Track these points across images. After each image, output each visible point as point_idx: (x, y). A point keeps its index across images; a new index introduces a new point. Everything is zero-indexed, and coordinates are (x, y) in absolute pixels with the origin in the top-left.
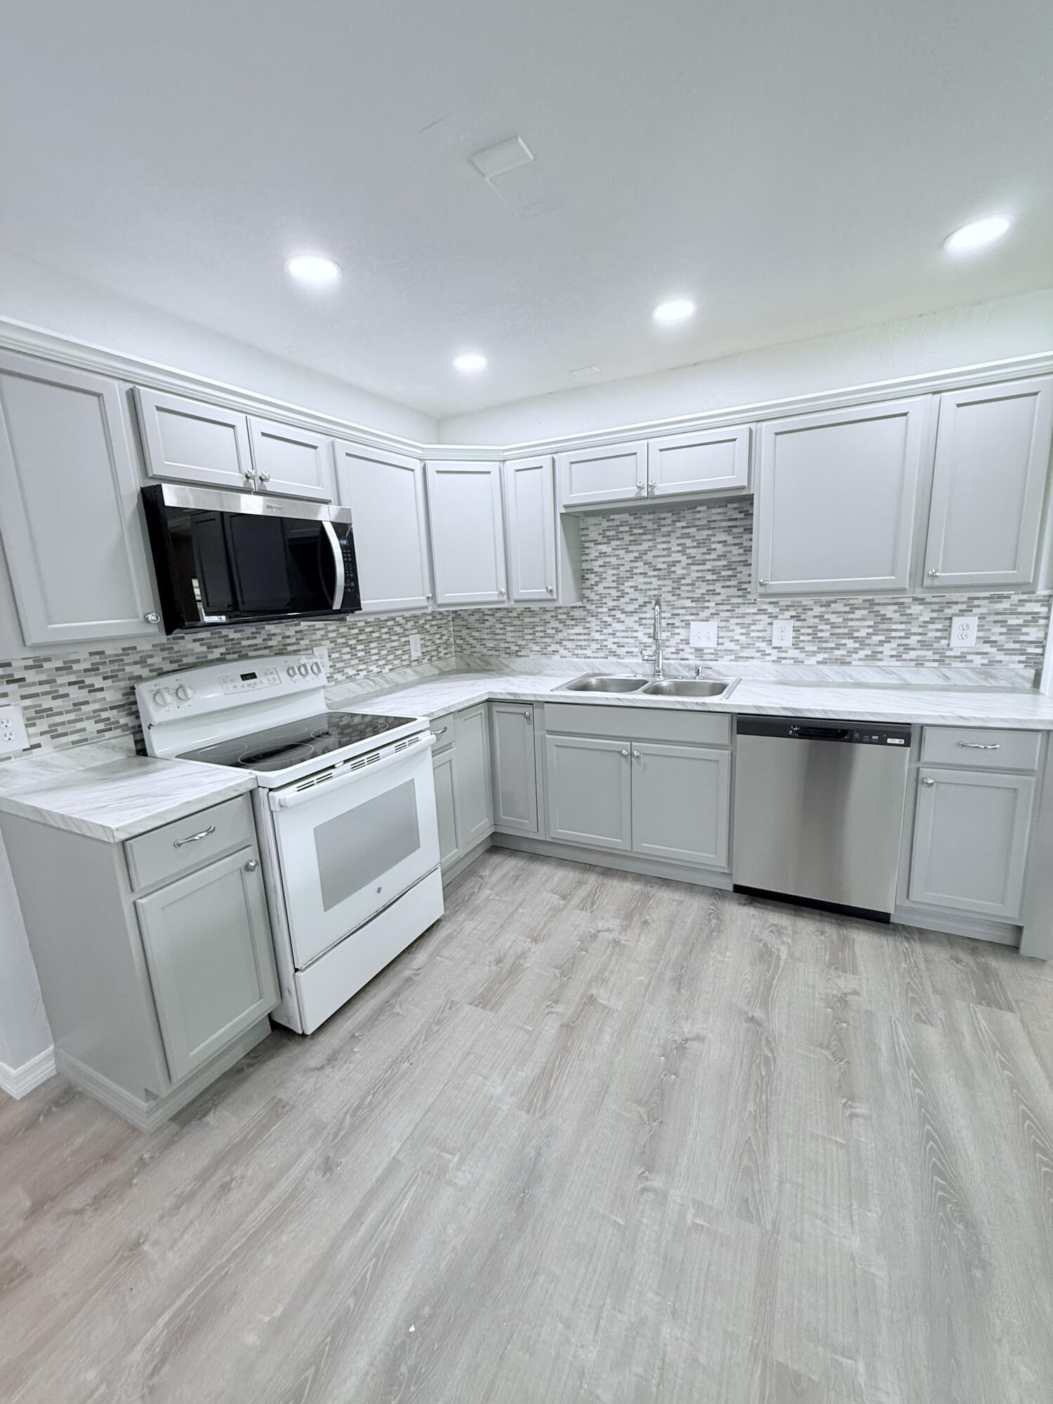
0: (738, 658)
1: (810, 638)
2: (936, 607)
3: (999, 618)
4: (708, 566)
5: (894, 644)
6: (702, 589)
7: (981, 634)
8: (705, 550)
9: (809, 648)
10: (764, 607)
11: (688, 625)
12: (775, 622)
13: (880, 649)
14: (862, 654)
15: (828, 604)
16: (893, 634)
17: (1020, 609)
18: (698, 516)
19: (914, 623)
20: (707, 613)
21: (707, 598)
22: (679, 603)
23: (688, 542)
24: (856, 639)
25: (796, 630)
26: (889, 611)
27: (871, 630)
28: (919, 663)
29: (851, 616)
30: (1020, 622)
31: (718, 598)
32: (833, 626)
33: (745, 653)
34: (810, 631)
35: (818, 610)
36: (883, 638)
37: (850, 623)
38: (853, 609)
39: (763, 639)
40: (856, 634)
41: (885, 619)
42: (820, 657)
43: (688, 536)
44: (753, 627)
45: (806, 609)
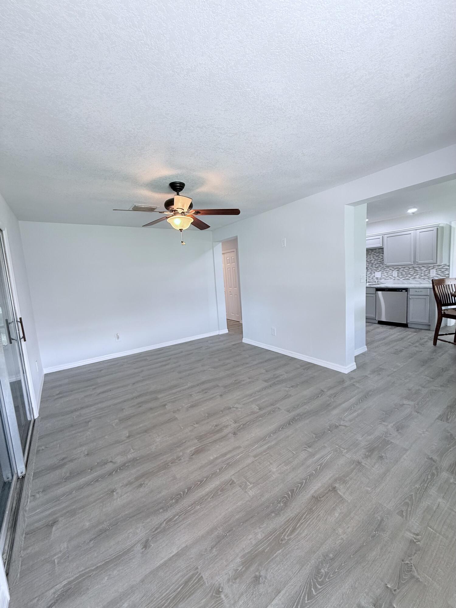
0: (385, 280)
1: (401, 275)
2: (427, 268)
3: (440, 269)
4: (379, 261)
5: (419, 275)
6: (378, 265)
7: (436, 273)
8: (378, 257)
9: (401, 277)
10: (391, 268)
11: (374, 273)
12: (393, 272)
13: (416, 276)
14: (412, 278)
15: (404, 268)
16: (418, 273)
17: (444, 268)
18: (376, 251)
19: (423, 271)
20: (379, 270)
21: (379, 267)
22: (372, 268)
23: (375, 256)
24: (411, 275)
25: (398, 273)
26: (417, 269)
27: (414, 273)
28: (424, 279)
29: (409, 270)
30: (444, 270)
31: (381, 267)
32: (406, 272)
33: (387, 278)
34: (401, 273)
35: (402, 269)
36: (416, 274)
37: (409, 271)
38: (410, 268)
39: (391, 275)
40: (410, 274)
41: (416, 270)
42: (403, 279)
43: (374, 255)
44: (389, 273)
45: (400, 269)
